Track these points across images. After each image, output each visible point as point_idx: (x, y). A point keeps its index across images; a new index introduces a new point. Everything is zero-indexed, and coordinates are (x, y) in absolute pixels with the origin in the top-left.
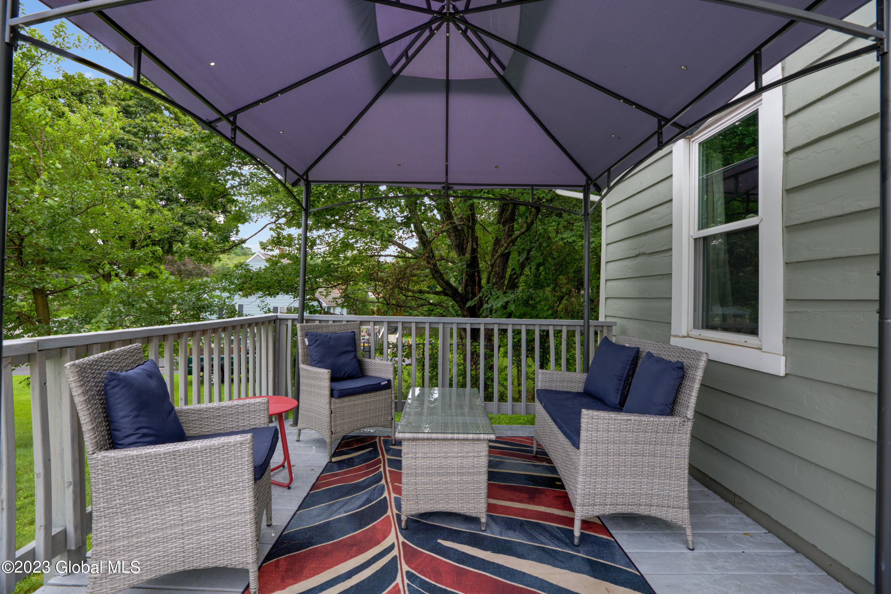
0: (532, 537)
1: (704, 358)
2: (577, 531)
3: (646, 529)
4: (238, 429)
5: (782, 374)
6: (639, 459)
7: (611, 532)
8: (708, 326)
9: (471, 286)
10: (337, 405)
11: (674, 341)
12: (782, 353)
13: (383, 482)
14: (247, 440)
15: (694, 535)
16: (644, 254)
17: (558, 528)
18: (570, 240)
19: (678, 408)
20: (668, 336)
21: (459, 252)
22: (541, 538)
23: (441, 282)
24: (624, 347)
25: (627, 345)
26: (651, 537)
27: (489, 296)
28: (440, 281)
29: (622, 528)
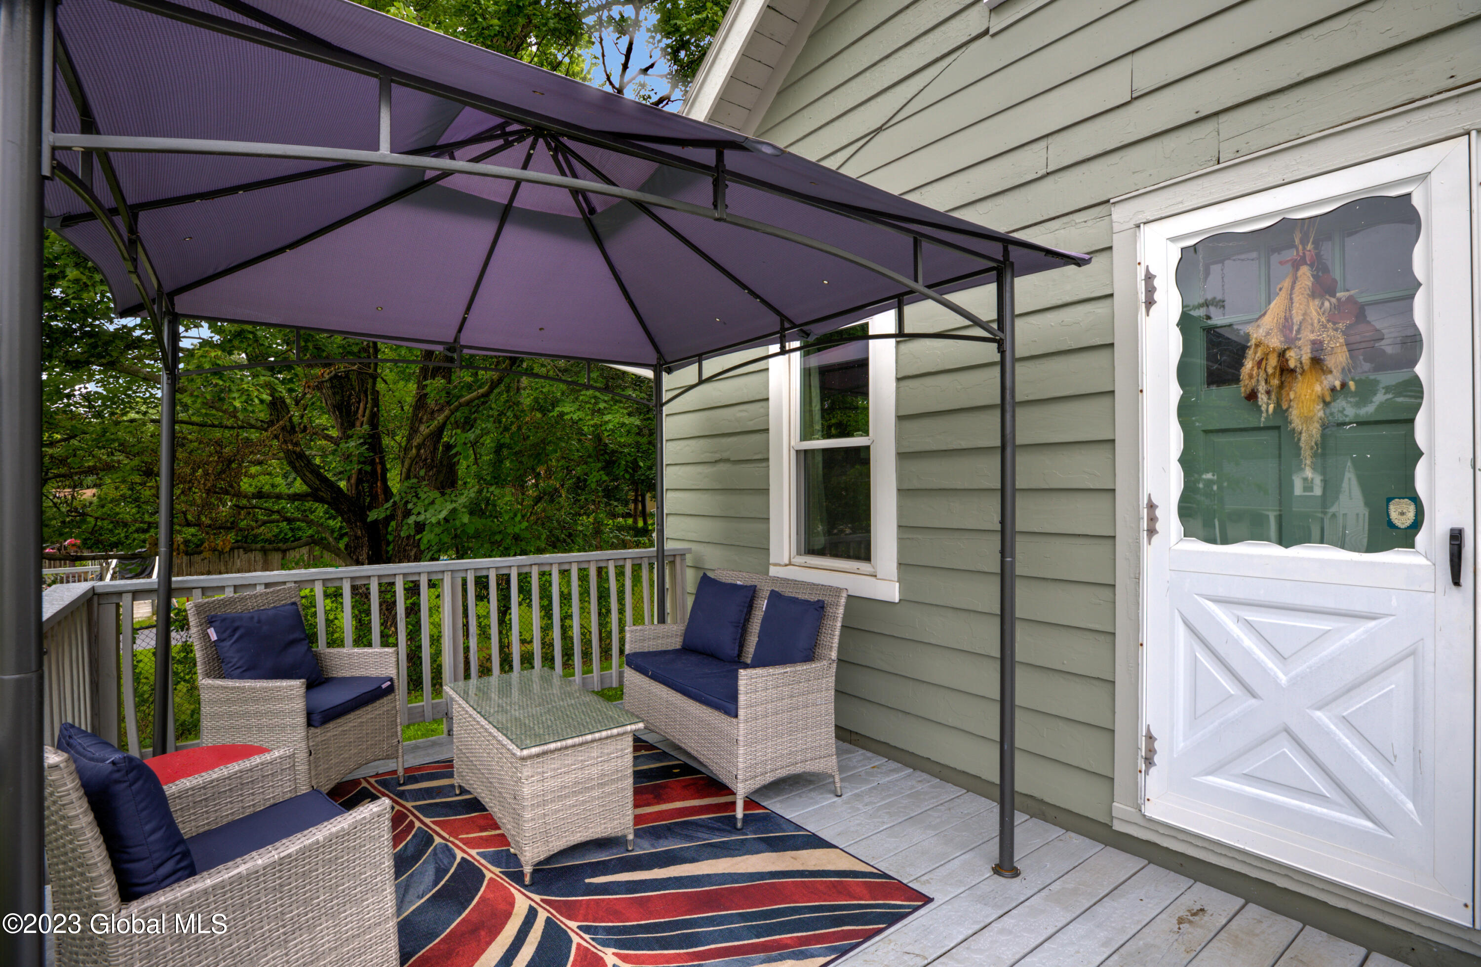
0: (691, 838)
1: (844, 595)
2: (740, 813)
3: (791, 791)
4: (243, 813)
5: (897, 600)
6: (794, 713)
7: (763, 804)
8: (811, 551)
9: (368, 481)
10: (319, 739)
11: (773, 571)
12: (896, 579)
13: (438, 840)
14: (386, 809)
15: (842, 780)
16: (727, 460)
17: (709, 818)
18: (575, 417)
19: (818, 651)
20: (767, 564)
21: (341, 417)
22: (700, 835)
23: (310, 476)
24: (736, 585)
25: (739, 583)
26: (801, 797)
27: (414, 499)
28: (307, 474)
29: (770, 798)
